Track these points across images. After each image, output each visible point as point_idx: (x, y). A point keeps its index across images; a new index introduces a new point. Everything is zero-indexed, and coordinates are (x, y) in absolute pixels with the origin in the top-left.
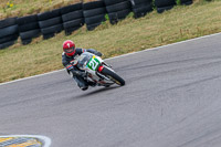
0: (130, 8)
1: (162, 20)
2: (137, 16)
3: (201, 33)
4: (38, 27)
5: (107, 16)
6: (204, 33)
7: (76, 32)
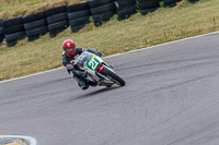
0: (114, 10)
1: (146, 22)
2: (122, 18)
3: (184, 35)
4: (23, 29)
5: (91, 19)
6: (187, 34)
7: (61, 34)
